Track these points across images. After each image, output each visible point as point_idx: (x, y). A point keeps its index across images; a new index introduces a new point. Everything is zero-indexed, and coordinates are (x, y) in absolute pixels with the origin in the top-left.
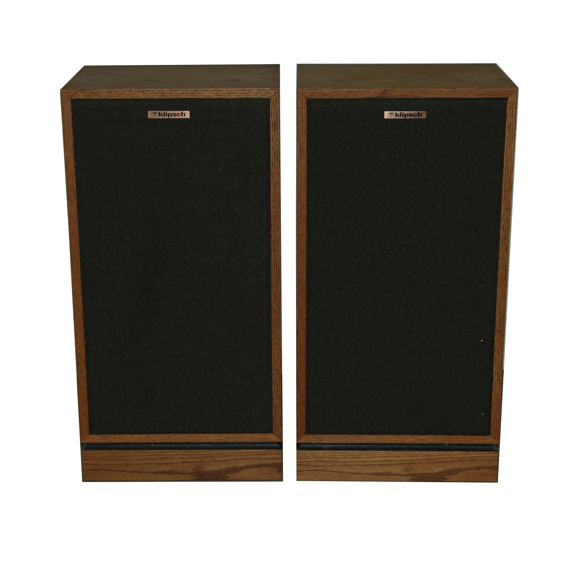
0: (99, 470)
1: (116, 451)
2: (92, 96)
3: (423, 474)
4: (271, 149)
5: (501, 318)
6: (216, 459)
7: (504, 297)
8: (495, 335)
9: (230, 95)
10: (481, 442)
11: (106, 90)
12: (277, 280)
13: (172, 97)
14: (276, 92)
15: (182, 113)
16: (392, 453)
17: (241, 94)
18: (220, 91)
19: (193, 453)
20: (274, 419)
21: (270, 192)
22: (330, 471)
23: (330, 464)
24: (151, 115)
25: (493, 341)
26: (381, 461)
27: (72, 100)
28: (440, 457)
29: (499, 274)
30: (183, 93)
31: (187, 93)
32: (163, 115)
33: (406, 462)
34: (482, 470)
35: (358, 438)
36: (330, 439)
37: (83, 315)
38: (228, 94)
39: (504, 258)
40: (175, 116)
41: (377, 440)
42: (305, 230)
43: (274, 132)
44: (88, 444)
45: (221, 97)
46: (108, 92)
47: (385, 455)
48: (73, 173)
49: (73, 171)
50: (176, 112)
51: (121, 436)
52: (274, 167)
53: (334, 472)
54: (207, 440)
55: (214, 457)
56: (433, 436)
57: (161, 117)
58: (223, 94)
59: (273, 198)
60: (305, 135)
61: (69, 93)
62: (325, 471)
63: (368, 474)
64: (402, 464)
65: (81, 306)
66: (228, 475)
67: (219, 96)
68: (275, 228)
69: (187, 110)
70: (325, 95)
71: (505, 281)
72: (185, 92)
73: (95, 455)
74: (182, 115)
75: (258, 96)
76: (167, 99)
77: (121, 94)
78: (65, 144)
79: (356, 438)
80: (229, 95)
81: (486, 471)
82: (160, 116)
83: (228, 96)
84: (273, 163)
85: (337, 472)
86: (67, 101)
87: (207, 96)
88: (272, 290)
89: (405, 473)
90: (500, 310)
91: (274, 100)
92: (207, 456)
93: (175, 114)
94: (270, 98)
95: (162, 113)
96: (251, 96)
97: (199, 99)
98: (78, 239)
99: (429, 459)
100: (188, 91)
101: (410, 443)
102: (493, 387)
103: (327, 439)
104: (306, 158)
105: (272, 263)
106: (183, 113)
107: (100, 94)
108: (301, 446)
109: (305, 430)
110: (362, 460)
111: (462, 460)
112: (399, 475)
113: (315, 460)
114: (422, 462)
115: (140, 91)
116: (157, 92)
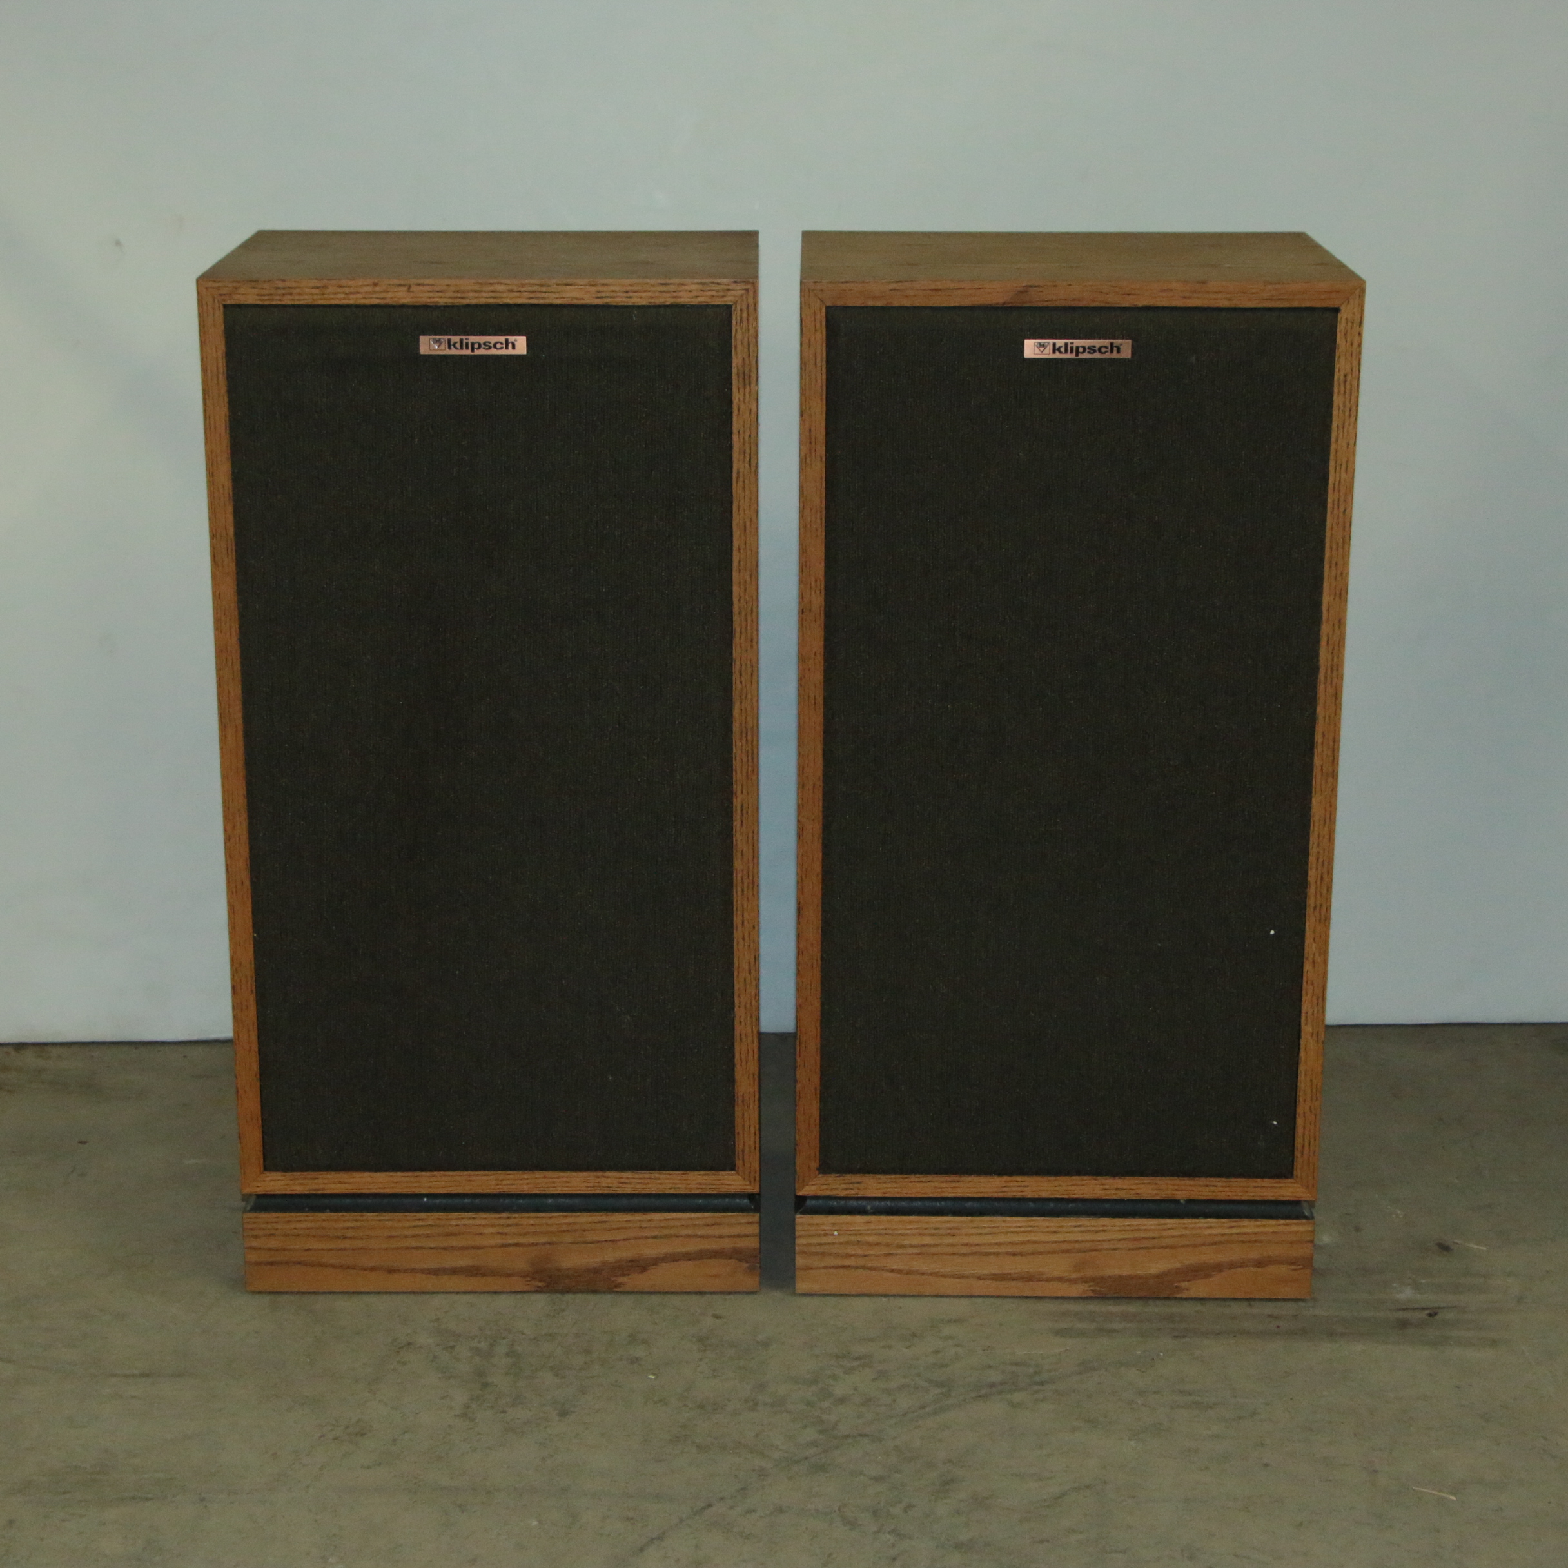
0: (287, 1263)
1: (333, 1214)
2: (278, 298)
3: (1120, 1277)
4: (735, 437)
5: (1322, 873)
6: (590, 1237)
7: (1329, 819)
8: (1307, 917)
9: (630, 297)
10: (1270, 1195)
11: (315, 283)
12: (747, 773)
13: (483, 301)
14: (747, 290)
15: (507, 341)
16: (1039, 1222)
17: (657, 294)
18: (603, 285)
19: (528, 1220)
20: (738, 1134)
21: (729, 546)
22: (883, 1269)
23: (881, 1251)
24: (428, 345)
25: (1301, 934)
26: (1011, 1243)
27: (225, 306)
28: (1166, 1233)
29: (1317, 761)
30: (511, 291)
31: (520, 292)
32: (458, 345)
33: (1077, 1246)
34: (1272, 1269)
35: (953, 1185)
36: (885, 1185)
37: (248, 862)
38: (625, 295)
39: (1328, 720)
40: (490, 348)
41: (1004, 1189)
42: (822, 643)
43: (742, 390)
44: (259, 1196)
45: (608, 300)
46: (318, 288)
47: (1022, 1229)
48: (227, 496)
49: (226, 489)
50: (493, 339)
51: (344, 1176)
52: (741, 483)
53: (892, 1271)
54: (565, 1189)
55: (584, 1231)
56: (1146, 1180)
57: (453, 352)
58: (614, 294)
59: (739, 562)
60: (822, 400)
61: (218, 288)
62: (870, 1269)
63: (979, 1278)
64: (1067, 1251)
65: (245, 837)
66: (621, 1279)
67: (601, 297)
68: (743, 638)
69: (518, 333)
70: (875, 298)
71: (1333, 778)
72: (515, 288)
73: (279, 1226)
74: (507, 348)
75: (702, 299)
76: (468, 306)
77: (351, 293)
78: (208, 422)
79: (948, 1185)
80: (627, 297)
81: (1284, 1269)
82: (449, 348)
83: (624, 299)
84: (738, 472)
85: (900, 1271)
86: (213, 307)
87: (572, 298)
88: (734, 801)
89: (1074, 1276)
90: (1318, 853)
91: (741, 310)
92: (565, 1228)
93: (490, 343)
94: (731, 306)
95: (456, 341)
96: (685, 299)
97: (551, 305)
98: (238, 667)
99: (1135, 1239)
100: (523, 285)
101: (1086, 1196)
102: (1302, 1054)
103: (874, 1186)
104: (824, 459)
105: (736, 727)
106: (509, 341)
107: (298, 291)
108: (809, 1203)
109: (818, 1161)
110: (965, 1240)
111: (1220, 1243)
112: (1060, 1279)
113: (843, 1239)
114: (1119, 1245)
115: (400, 285)
116: (444, 288)
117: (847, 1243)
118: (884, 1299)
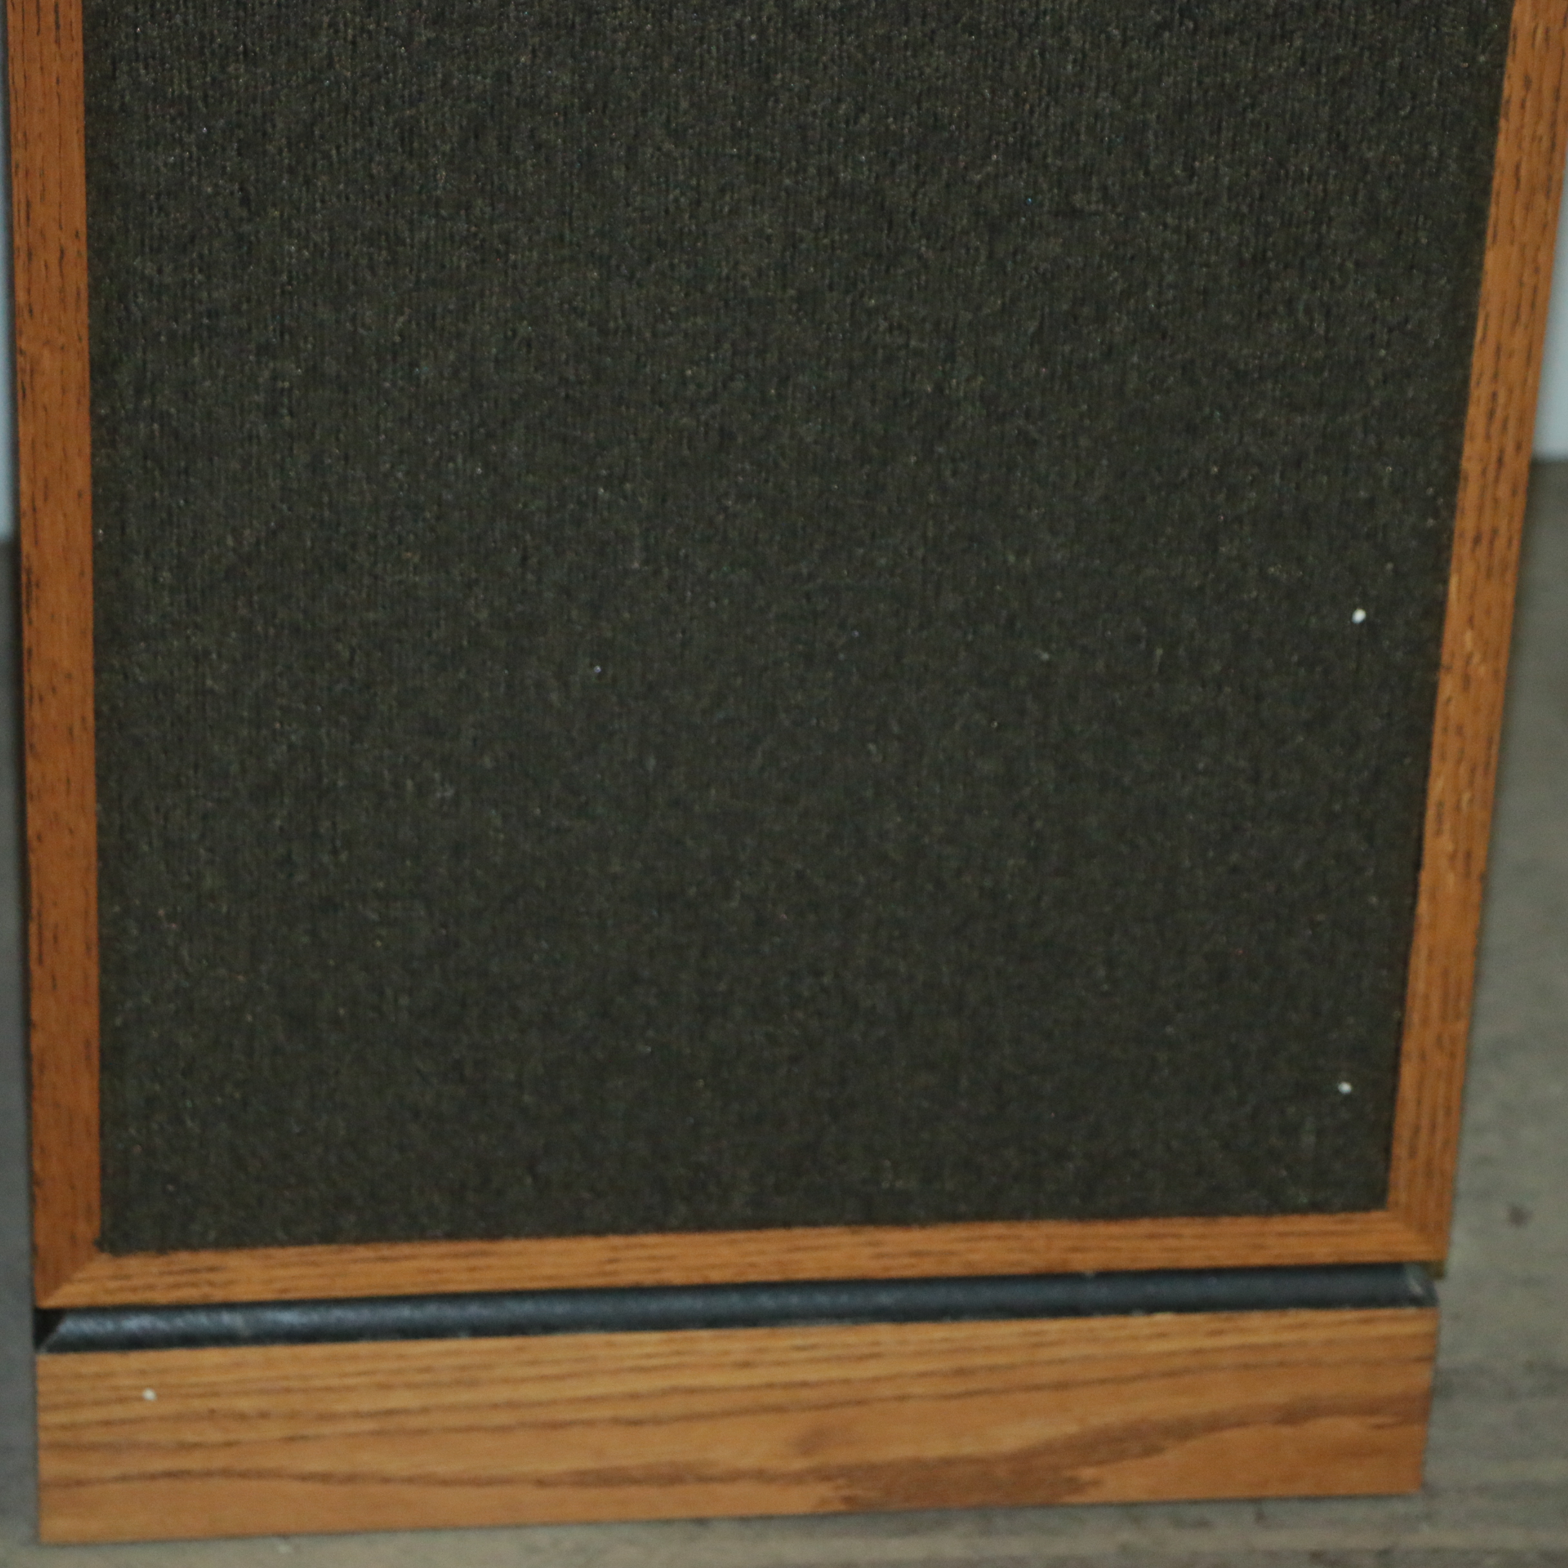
3: (919, 1464)
5: (1502, 452)
7: (1533, 305)
8: (1454, 565)
10: (1322, 1252)
16: (706, 1341)
23: (274, 1430)
25: (1436, 610)
26: (634, 1397)
28: (1045, 1354)
29: (1504, 151)
33: (805, 1394)
34: (1321, 1428)
35: (473, 1262)
39: (1547, 39)
53: (305, 1478)
62: (244, 1475)
63: (541, 1483)
64: (779, 1409)
71: (1547, 195)
79: (462, 1263)
81: (1349, 1428)
85: (325, 1478)
89: (798, 1464)
90: (1494, 395)
99: (960, 1372)
102: (1423, 907)
108: (68, 1327)
109: (96, 1223)
110: (503, 1394)
111: (1186, 1371)
112: (761, 1476)
113: (172, 1407)
114: (917, 1389)
117: (179, 1418)
118: (284, 1548)
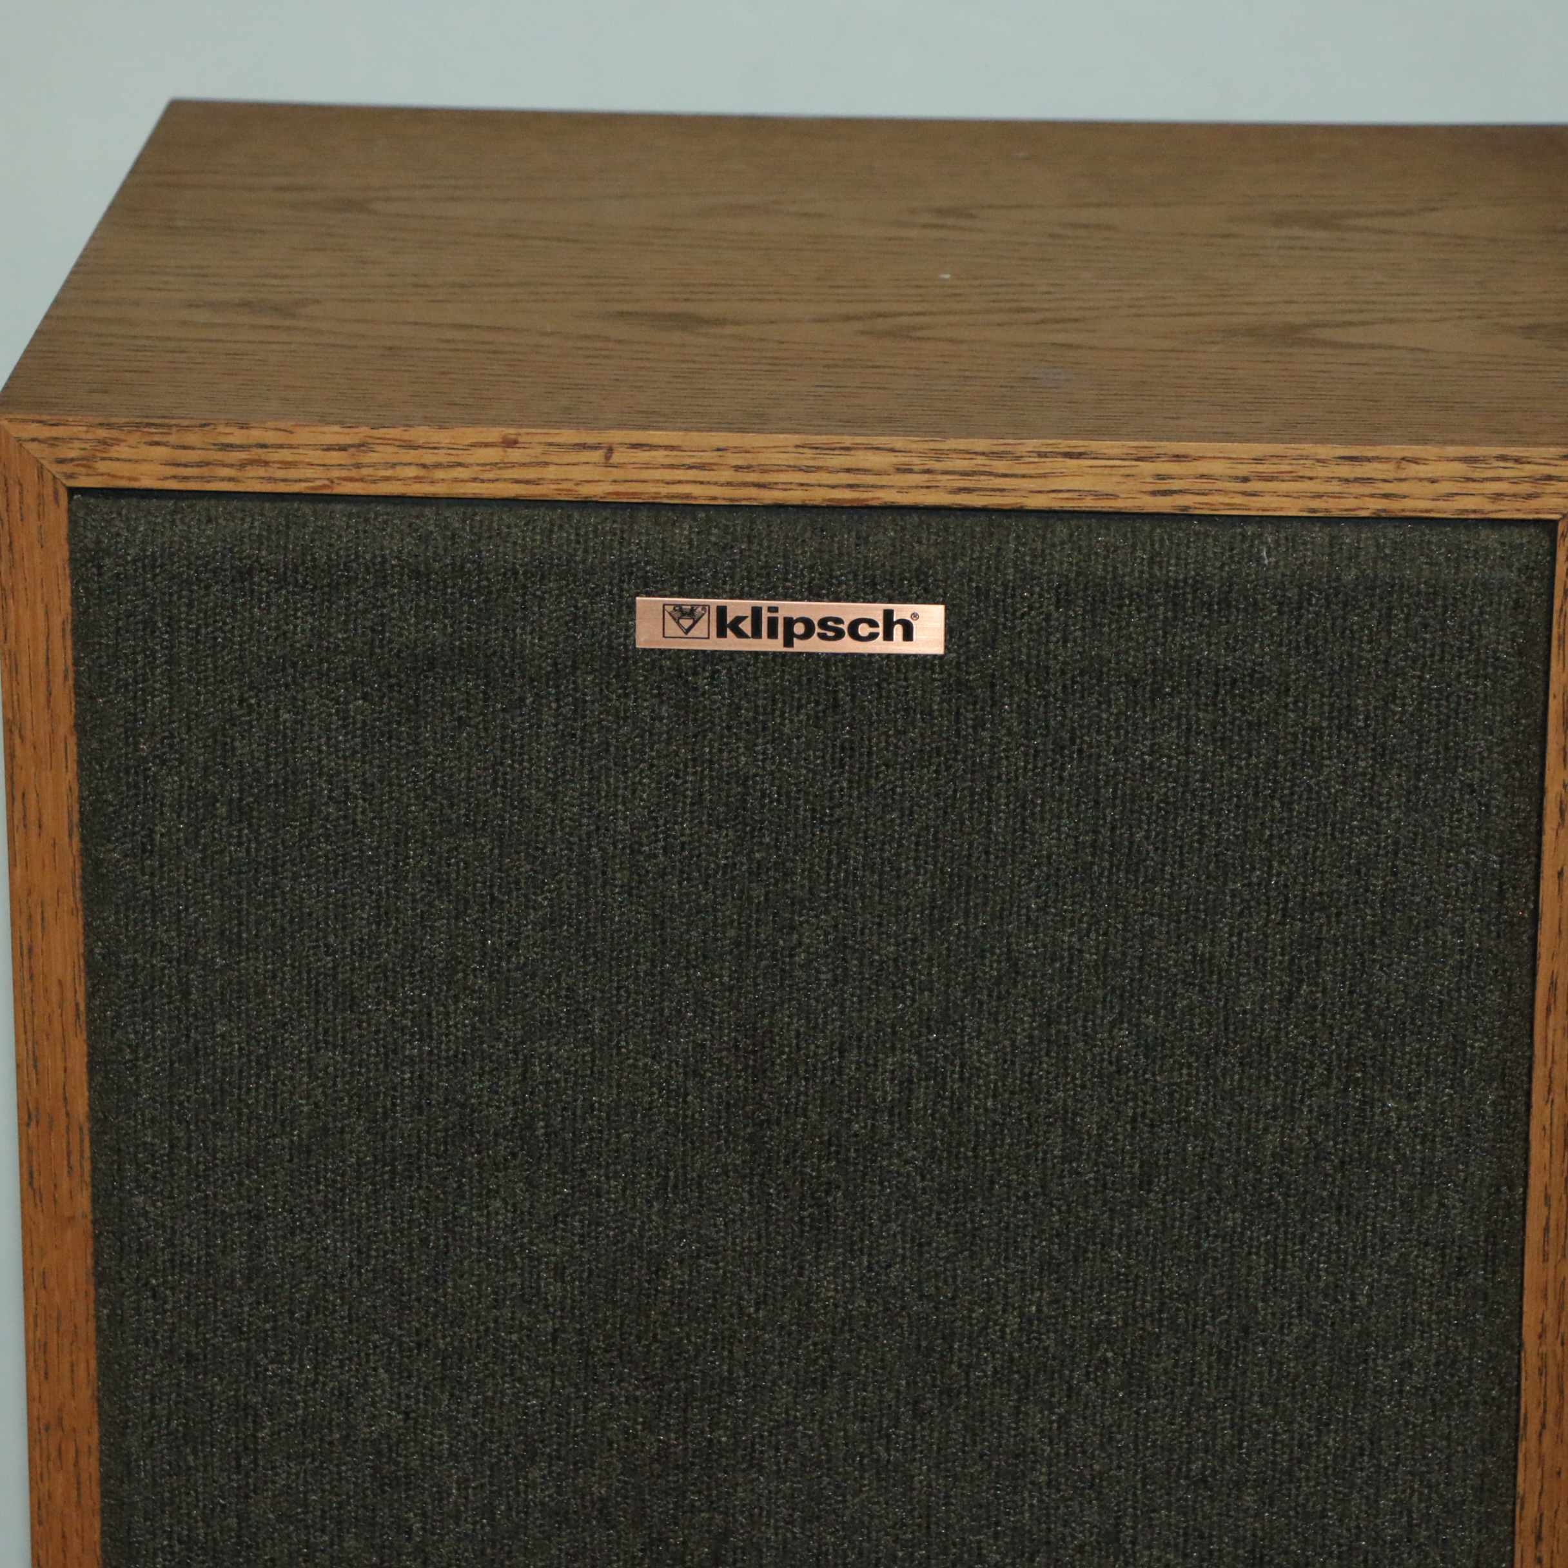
9: (1255, 494)
11: (332, 434)
13: (818, 496)
15: (888, 614)
17: (1335, 487)
18: (1178, 458)
27: (72, 492)
30: (907, 470)
31: (928, 471)
32: (746, 626)
38: (1240, 486)
40: (839, 635)
45: (1187, 501)
46: (343, 448)
48: (70, 1017)
49: (69, 994)
50: (848, 611)
57: (731, 643)
58: (1207, 484)
59: (1546, 1229)
61: (53, 442)
67: (1165, 493)
68: (1547, 1439)
69: (928, 598)
72: (917, 464)
74: (888, 636)
75: (1473, 503)
77: (438, 466)
78: (18, 805)
80: (1245, 493)
82: (721, 633)
83: (1238, 500)
84: (1553, 985)
86: (40, 496)
87: (1082, 493)
93: (838, 621)
94: (1555, 523)
96: (1417, 499)
97: (1020, 513)
100: (939, 455)
107: (285, 455)
115: (584, 447)
116: (708, 457)
